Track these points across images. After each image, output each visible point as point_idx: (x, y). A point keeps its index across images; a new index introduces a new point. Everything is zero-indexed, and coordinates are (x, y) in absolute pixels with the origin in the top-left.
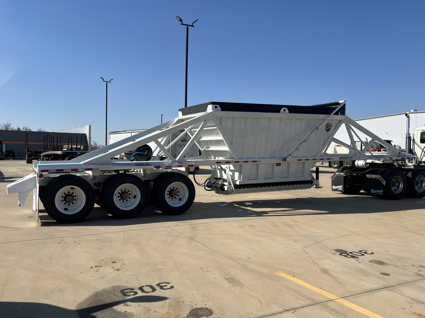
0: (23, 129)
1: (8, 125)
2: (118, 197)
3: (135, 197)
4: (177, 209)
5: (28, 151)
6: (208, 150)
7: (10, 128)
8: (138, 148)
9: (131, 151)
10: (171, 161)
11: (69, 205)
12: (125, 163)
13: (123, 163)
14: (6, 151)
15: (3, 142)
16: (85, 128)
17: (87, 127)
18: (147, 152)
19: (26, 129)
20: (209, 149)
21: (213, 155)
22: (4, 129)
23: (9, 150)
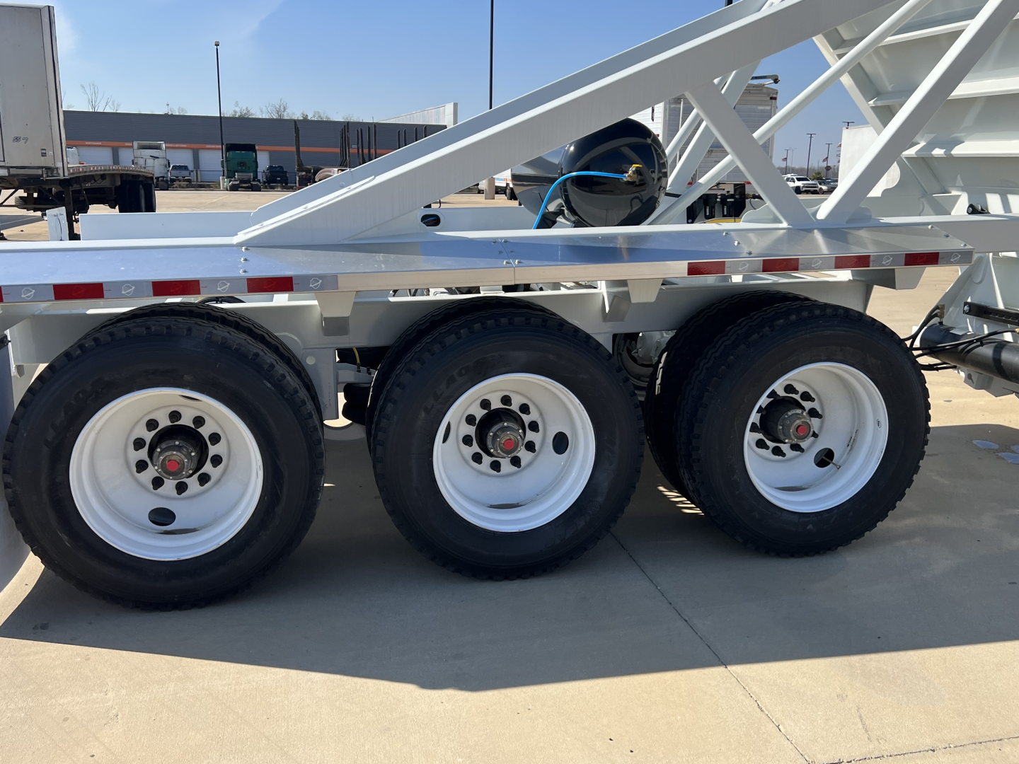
0: (314, 116)
1: (282, 107)
2: (467, 440)
3: (561, 443)
4: (810, 527)
5: (300, 169)
6: (949, 158)
7: (285, 114)
8: (587, 144)
9: (540, 158)
10: (785, 225)
11: (181, 488)
12: (506, 241)
13: (495, 241)
14: (268, 169)
15: (257, 148)
16: (444, 109)
17: (449, 108)
18: (635, 166)
19: (319, 116)
20: (958, 151)
21: (960, 182)
22: (275, 116)
23: (275, 167)
